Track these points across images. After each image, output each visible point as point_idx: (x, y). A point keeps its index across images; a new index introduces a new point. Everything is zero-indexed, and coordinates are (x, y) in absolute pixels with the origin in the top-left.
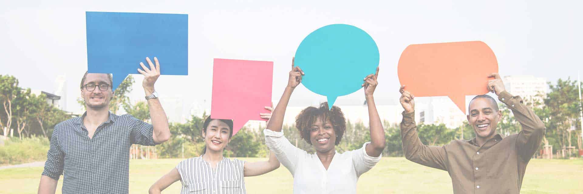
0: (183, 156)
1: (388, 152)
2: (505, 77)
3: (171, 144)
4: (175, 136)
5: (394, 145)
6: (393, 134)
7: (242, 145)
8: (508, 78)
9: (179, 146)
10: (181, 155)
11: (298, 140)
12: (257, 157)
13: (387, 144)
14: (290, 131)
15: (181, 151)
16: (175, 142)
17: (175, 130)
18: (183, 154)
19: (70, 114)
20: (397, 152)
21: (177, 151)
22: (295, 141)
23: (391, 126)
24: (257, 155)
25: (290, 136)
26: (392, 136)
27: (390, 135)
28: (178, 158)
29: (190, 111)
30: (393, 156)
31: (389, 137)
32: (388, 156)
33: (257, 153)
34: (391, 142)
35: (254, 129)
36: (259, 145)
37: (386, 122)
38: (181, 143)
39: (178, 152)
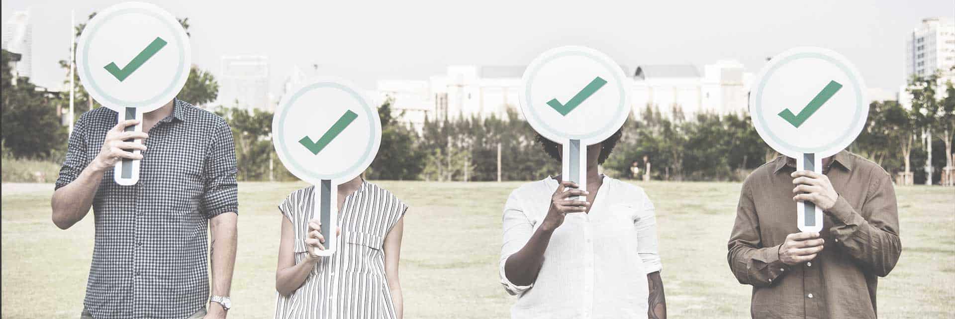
0: (271, 177)
1: (682, 172)
2: (925, 21)
3: (247, 152)
4: (256, 138)
5: (695, 158)
6: (692, 136)
7: (390, 155)
8: (931, 23)
9: (265, 156)
10: (268, 176)
11: (502, 146)
12: (421, 180)
13: (682, 155)
14: (484, 129)
15: (268, 167)
16: (256, 149)
17: (257, 125)
18: (271, 173)
19: (43, 90)
20: (701, 172)
21: (259, 167)
22: (497, 148)
23: (688, 119)
24: (421, 176)
25: (487, 138)
26: (691, 139)
27: (687, 138)
28: (261, 180)
29: (285, 85)
30: (695, 180)
31: (685, 141)
32: (683, 180)
33: (420, 171)
34: (690, 152)
35: (411, 124)
36: (425, 156)
37: (678, 110)
38: (267, 150)
39: (262, 170)
